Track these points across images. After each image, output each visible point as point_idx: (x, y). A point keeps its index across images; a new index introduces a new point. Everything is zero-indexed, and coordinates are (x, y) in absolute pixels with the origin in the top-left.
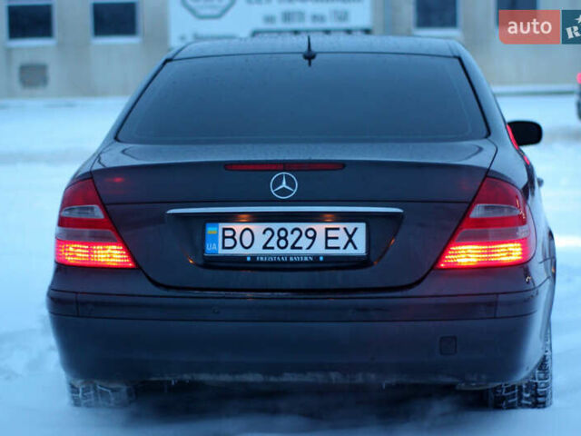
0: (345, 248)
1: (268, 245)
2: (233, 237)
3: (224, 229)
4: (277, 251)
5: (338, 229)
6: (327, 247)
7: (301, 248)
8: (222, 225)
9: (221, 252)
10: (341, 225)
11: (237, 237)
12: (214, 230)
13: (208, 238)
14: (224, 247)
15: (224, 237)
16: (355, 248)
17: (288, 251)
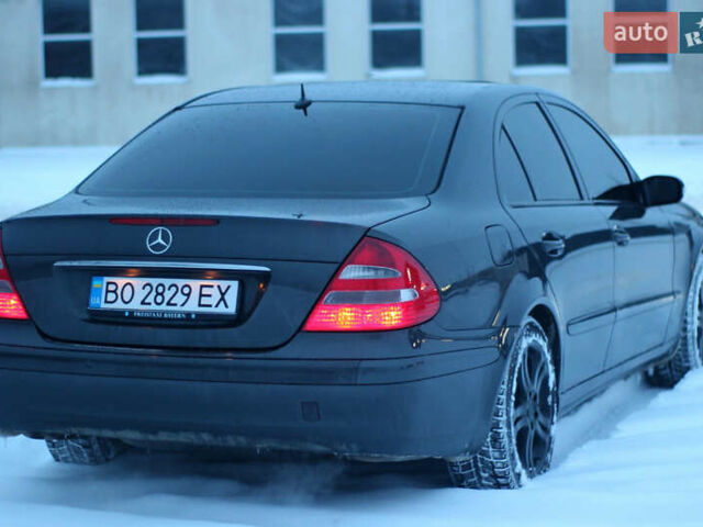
0: (217, 306)
1: (147, 301)
2: (115, 292)
3: (108, 283)
4: (154, 307)
5: (211, 286)
6: (200, 305)
7: (175, 305)
8: (107, 279)
9: (104, 306)
10: (215, 283)
11: (119, 292)
12: (99, 284)
13: (93, 292)
14: (106, 302)
15: (107, 291)
16: (226, 306)
17: (164, 307)
